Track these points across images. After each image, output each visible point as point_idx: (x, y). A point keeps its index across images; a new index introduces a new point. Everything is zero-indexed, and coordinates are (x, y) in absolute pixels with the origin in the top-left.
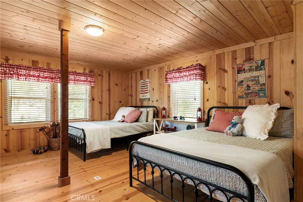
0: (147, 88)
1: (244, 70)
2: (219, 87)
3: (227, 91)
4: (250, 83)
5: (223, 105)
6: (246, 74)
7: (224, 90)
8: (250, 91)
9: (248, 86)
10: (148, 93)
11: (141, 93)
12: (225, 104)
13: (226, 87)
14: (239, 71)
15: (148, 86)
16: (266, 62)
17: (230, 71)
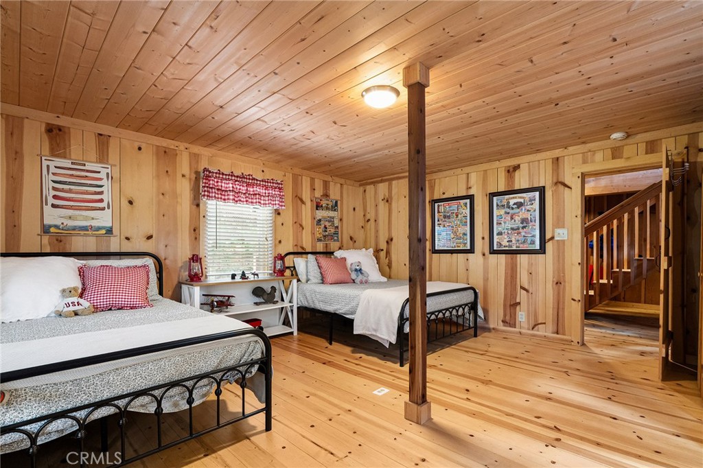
0: (101, 193)
1: (322, 206)
2: (296, 223)
3: (304, 231)
4: (327, 224)
5: (300, 250)
6: (324, 212)
7: (301, 228)
8: (327, 233)
9: (325, 227)
10: (103, 209)
11: (53, 206)
12: (303, 248)
13: (304, 225)
14: (318, 206)
15: (101, 186)
16: (339, 202)
17: (308, 203)
